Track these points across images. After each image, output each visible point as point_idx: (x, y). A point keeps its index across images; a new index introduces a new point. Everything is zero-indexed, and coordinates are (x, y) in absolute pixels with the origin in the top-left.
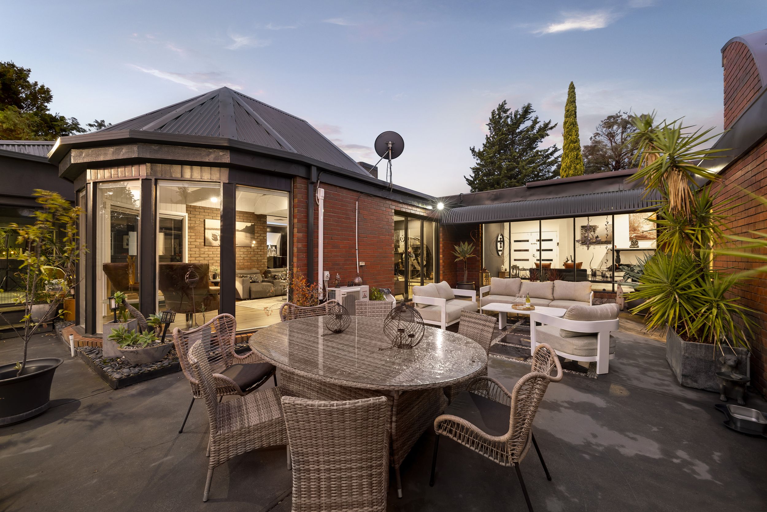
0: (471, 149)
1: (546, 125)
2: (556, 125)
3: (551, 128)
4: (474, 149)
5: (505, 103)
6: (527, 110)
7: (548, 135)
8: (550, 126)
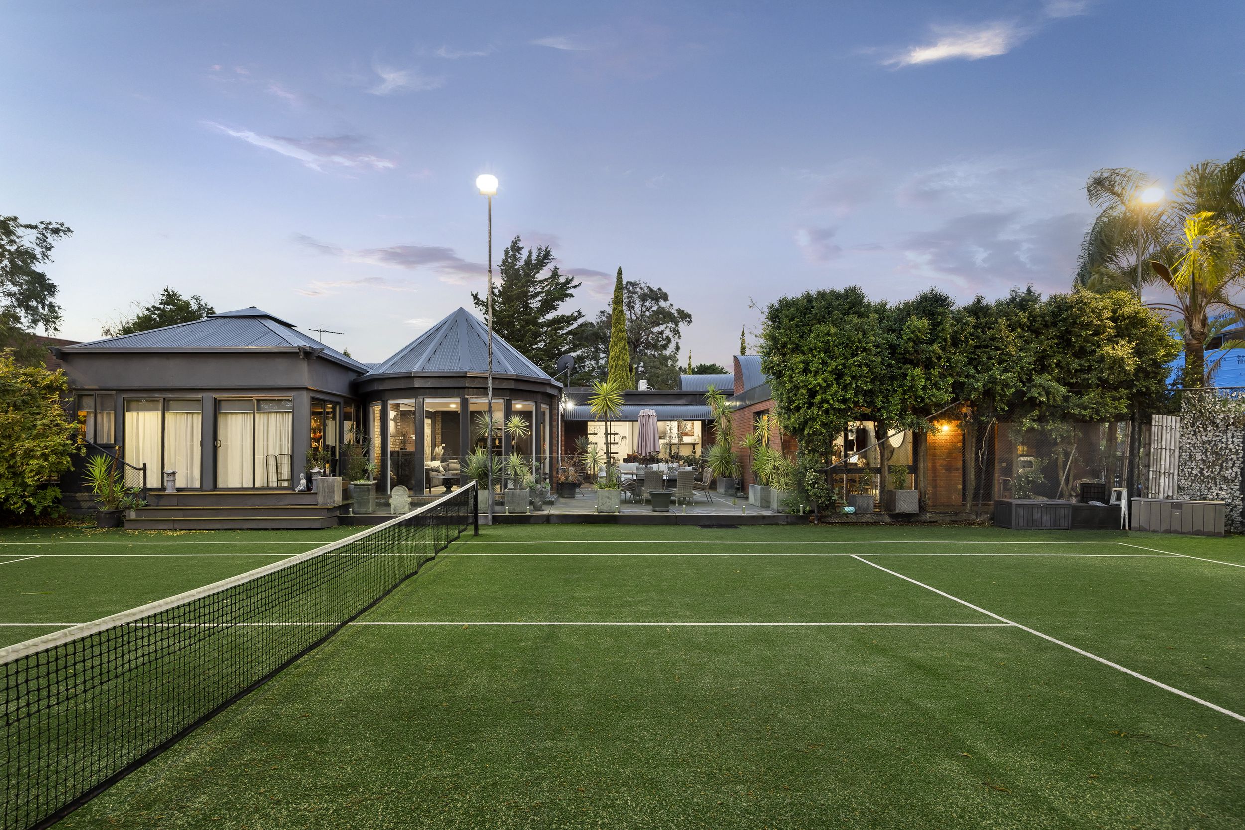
0: (472, 295)
1: (568, 281)
2: (580, 283)
3: (575, 287)
4: (476, 294)
5: (518, 239)
6: (545, 257)
7: (571, 295)
8: (574, 283)
